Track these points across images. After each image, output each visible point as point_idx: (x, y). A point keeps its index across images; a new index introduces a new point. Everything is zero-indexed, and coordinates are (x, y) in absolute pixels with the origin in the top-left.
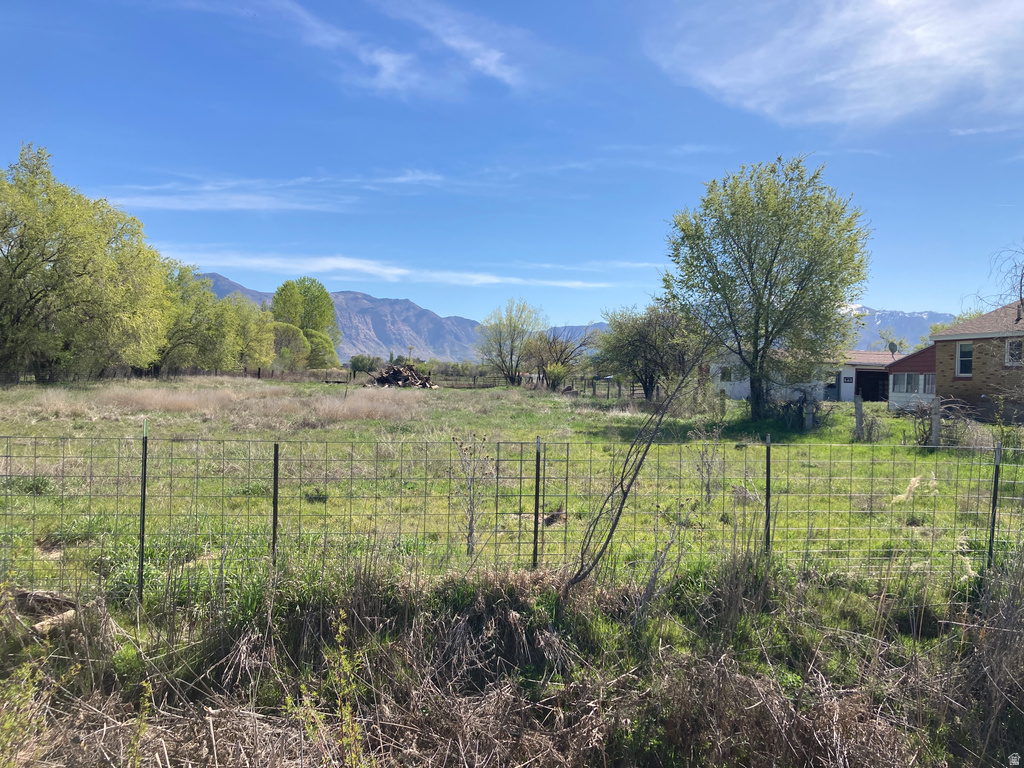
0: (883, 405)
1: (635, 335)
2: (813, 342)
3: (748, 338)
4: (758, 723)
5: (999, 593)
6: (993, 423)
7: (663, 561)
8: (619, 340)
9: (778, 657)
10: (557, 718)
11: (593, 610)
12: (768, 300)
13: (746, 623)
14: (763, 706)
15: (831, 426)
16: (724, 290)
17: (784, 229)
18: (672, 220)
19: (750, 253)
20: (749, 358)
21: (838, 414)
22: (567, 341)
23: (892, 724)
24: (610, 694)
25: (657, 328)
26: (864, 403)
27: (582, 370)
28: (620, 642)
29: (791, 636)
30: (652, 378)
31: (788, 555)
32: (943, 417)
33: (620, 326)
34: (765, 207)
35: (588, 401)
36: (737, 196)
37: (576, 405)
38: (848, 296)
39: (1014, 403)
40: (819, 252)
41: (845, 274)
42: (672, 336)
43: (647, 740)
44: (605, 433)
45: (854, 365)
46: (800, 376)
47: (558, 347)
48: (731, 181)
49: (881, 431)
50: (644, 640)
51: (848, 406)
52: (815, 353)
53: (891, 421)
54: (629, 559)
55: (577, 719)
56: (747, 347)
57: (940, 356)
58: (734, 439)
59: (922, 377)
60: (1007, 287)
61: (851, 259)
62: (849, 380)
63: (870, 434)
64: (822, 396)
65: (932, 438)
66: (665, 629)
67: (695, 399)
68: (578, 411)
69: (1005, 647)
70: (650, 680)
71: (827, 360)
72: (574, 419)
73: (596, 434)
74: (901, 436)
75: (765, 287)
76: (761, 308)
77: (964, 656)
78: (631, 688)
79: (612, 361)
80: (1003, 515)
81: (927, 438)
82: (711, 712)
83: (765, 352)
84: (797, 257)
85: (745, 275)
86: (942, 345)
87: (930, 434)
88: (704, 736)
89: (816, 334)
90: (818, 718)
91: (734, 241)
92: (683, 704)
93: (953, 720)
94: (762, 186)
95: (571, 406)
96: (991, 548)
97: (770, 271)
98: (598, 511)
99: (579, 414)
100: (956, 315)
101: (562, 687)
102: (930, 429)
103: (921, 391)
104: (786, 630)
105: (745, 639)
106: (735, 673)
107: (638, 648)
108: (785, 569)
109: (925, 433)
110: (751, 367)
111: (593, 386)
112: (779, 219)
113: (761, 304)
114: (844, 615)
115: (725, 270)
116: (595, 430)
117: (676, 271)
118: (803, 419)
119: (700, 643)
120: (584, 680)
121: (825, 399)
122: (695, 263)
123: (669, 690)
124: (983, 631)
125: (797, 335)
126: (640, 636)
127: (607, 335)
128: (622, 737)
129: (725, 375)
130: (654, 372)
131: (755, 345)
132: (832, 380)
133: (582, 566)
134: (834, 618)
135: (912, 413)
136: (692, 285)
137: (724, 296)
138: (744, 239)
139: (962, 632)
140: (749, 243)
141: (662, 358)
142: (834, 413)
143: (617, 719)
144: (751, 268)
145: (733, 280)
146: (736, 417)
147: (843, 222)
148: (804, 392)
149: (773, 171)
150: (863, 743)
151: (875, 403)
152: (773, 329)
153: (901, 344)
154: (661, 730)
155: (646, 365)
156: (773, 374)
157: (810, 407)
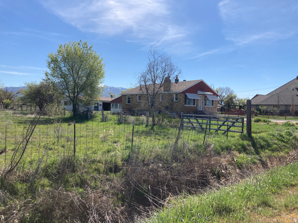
0: (109, 112)
1: (36, 90)
2: (90, 94)
3: (72, 93)
4: (71, 205)
5: (133, 158)
6: (134, 116)
7: (41, 161)
8: (30, 92)
9: (77, 185)
10: (2, 219)
11: (15, 181)
12: (78, 82)
13: (68, 177)
14: (72, 200)
15: (96, 118)
16: (65, 78)
17: (82, 61)
18: (48, 55)
19: (72, 68)
20: (72, 99)
21: (97, 115)
22: (11, 92)
23: (107, 197)
24: (21, 207)
25: (44, 89)
26: (104, 111)
27: (18, 101)
28: (25, 189)
29: (81, 178)
30: (42, 104)
31: (80, 155)
32: (123, 114)
33: (31, 87)
34: (77, 54)
35: (19, 112)
36: (68, 50)
37: (15, 113)
38: (100, 82)
39: (139, 111)
40: (92, 69)
41: (99, 76)
42: (49, 91)
43: (35, 219)
44: (25, 122)
45: (102, 101)
46: (88, 104)
47: (8, 94)
48: (66, 46)
49: (108, 119)
50: (34, 187)
51: (100, 112)
52: (91, 97)
53: (111, 116)
54: (30, 162)
55: (9, 218)
56: (72, 95)
57: (123, 99)
58: (67, 122)
59: (119, 104)
60: (137, 82)
61: (101, 72)
62: (100, 105)
63: (106, 120)
64: (93, 110)
65: (121, 120)
66: (42, 182)
67: (56, 111)
68: (15, 115)
69: (134, 172)
70: (36, 199)
71: (94, 99)
72: (14, 118)
73: (21, 123)
74: (113, 120)
75: (77, 78)
76: (76, 84)
77: (125, 176)
78: (29, 203)
79: (28, 99)
80: (135, 139)
81: (120, 120)
82: (56, 205)
83: (77, 97)
84: (86, 70)
85: (71, 74)
86: (123, 96)
87: (120, 119)
88: (54, 213)
89: (91, 92)
90: (88, 200)
91: (67, 63)
92: (47, 205)
93: (122, 193)
94: (75, 48)
95: (12, 114)
96: (132, 148)
97: (78, 73)
98: (17, 148)
99: (16, 116)
100: (127, 88)
101: (3, 208)
102: (120, 118)
103: (119, 108)
104: (80, 177)
105: (67, 181)
106: (64, 192)
107: (32, 190)
108: (80, 159)
109: (119, 119)
110: (73, 101)
111: (21, 107)
112: (81, 58)
113: (75, 83)
114: (96, 170)
115: (65, 72)
116: (21, 122)
117: (49, 71)
118: (88, 116)
119: (53, 185)
120: (11, 204)
121: (94, 110)
122: (55, 69)
123: (42, 202)
124: (130, 169)
125: (86, 92)
126: (33, 186)
127: (26, 90)
128: (26, 220)
129: (66, 103)
130: (43, 102)
131: (74, 95)
132: (96, 105)
133: (11, 167)
134: (93, 171)
135: (116, 114)
136: (55, 76)
137: (65, 80)
138: (71, 63)
139: (125, 170)
140: (72, 65)
141: (45, 98)
142: (96, 114)
143: (24, 215)
144: (73, 72)
145: (67, 75)
146: (68, 116)
147: (98, 61)
148: (88, 108)
149: (79, 44)
150: (100, 204)
151: (107, 111)
152: (79, 90)
153: (114, 96)
154: (39, 215)
155: (40, 100)
156: (79, 103)
157: (90, 113)
